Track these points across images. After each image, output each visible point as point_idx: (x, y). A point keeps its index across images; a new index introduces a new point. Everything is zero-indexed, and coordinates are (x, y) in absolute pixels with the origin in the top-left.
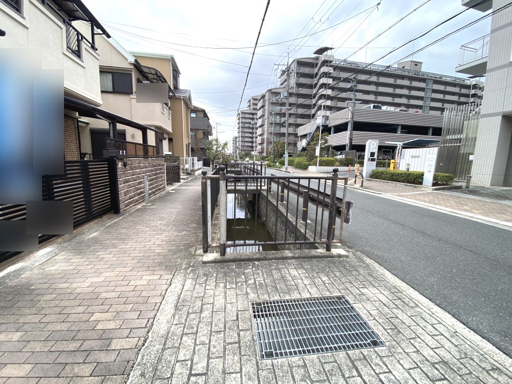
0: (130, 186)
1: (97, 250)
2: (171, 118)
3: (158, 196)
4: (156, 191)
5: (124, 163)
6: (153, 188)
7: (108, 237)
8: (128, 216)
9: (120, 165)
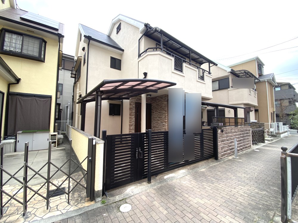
0: (225, 144)
1: (203, 181)
2: (256, 96)
3: (244, 152)
4: (243, 148)
5: (222, 130)
6: (241, 146)
7: (210, 175)
8: (223, 163)
9: (219, 131)
